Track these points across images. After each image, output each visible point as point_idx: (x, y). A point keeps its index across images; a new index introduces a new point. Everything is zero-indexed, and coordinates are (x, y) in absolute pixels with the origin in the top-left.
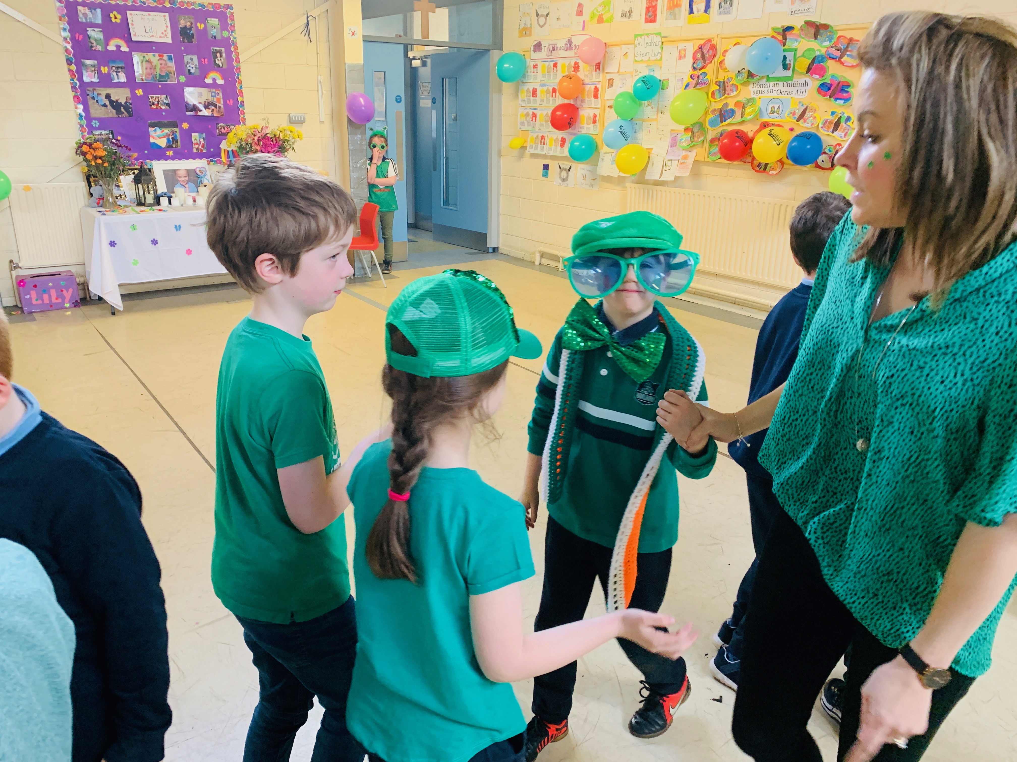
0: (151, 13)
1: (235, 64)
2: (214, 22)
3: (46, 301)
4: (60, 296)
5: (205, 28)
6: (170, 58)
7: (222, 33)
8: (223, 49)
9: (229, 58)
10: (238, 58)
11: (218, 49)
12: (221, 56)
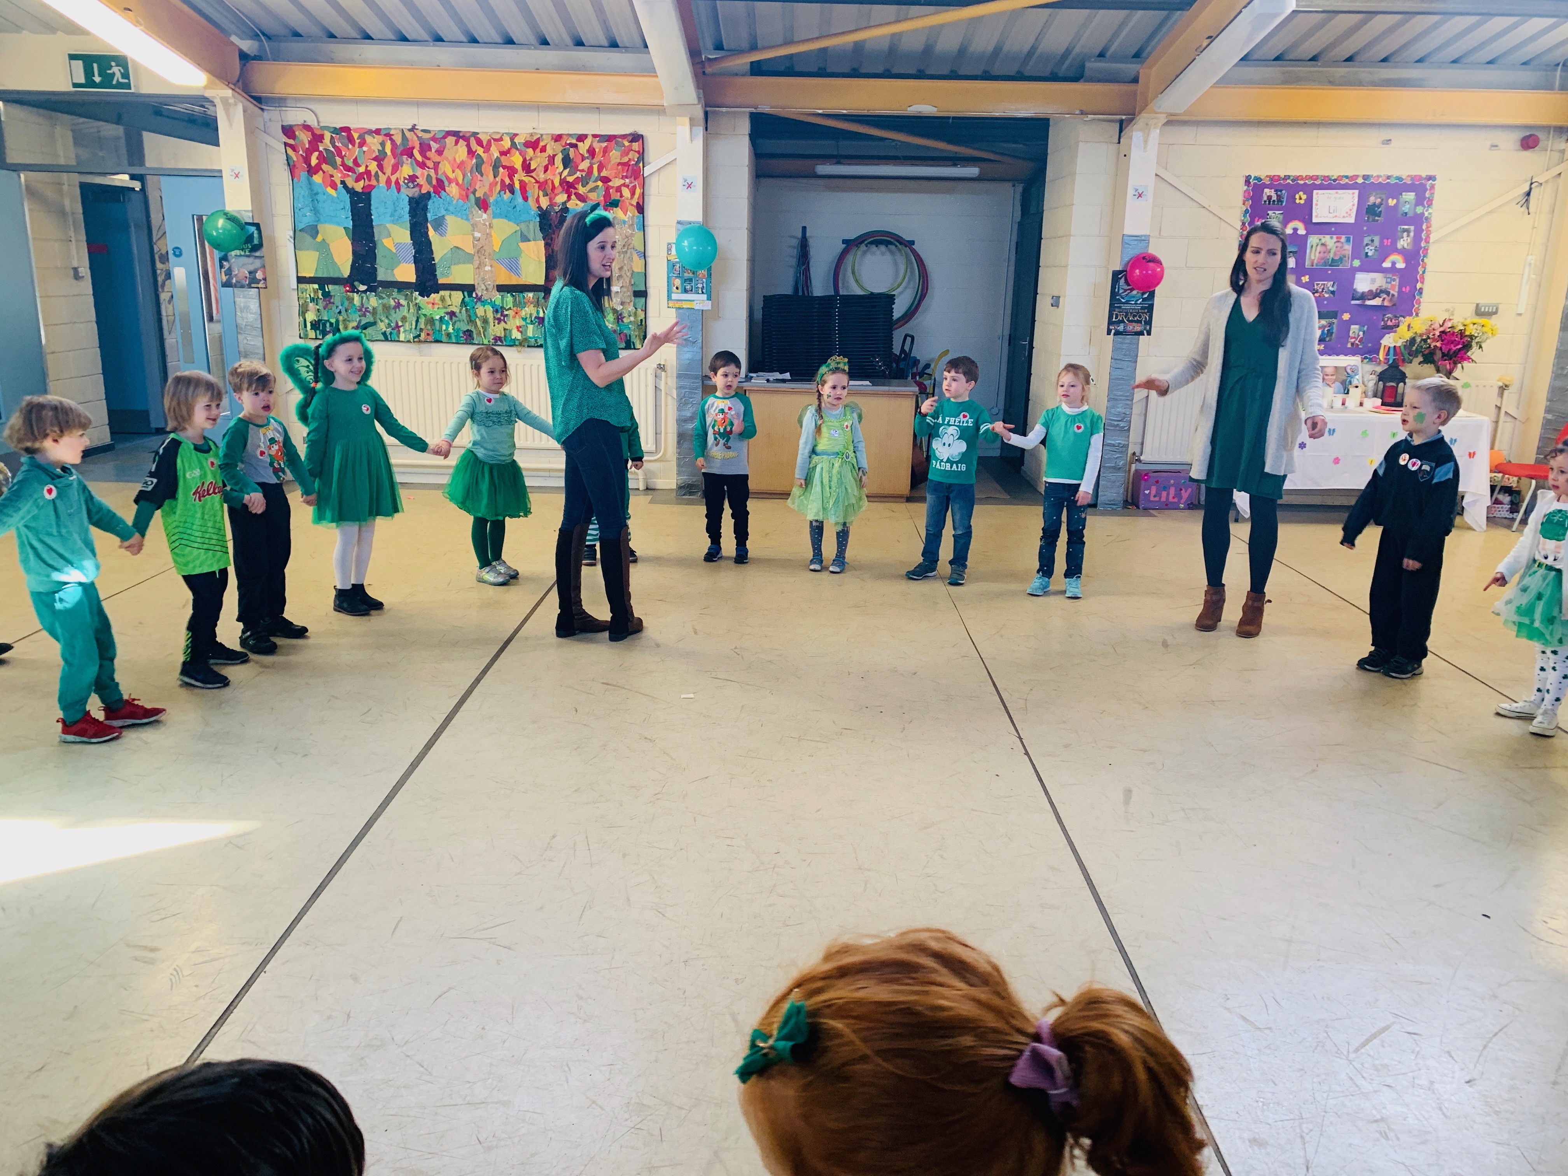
0: (1340, 191)
1: (1423, 244)
2: (1410, 196)
3: (1163, 499)
4: (1178, 495)
5: (1396, 205)
6: (1348, 240)
7: (1415, 209)
8: (1412, 228)
9: (1417, 239)
10: (1428, 237)
11: (1406, 227)
12: (1408, 236)
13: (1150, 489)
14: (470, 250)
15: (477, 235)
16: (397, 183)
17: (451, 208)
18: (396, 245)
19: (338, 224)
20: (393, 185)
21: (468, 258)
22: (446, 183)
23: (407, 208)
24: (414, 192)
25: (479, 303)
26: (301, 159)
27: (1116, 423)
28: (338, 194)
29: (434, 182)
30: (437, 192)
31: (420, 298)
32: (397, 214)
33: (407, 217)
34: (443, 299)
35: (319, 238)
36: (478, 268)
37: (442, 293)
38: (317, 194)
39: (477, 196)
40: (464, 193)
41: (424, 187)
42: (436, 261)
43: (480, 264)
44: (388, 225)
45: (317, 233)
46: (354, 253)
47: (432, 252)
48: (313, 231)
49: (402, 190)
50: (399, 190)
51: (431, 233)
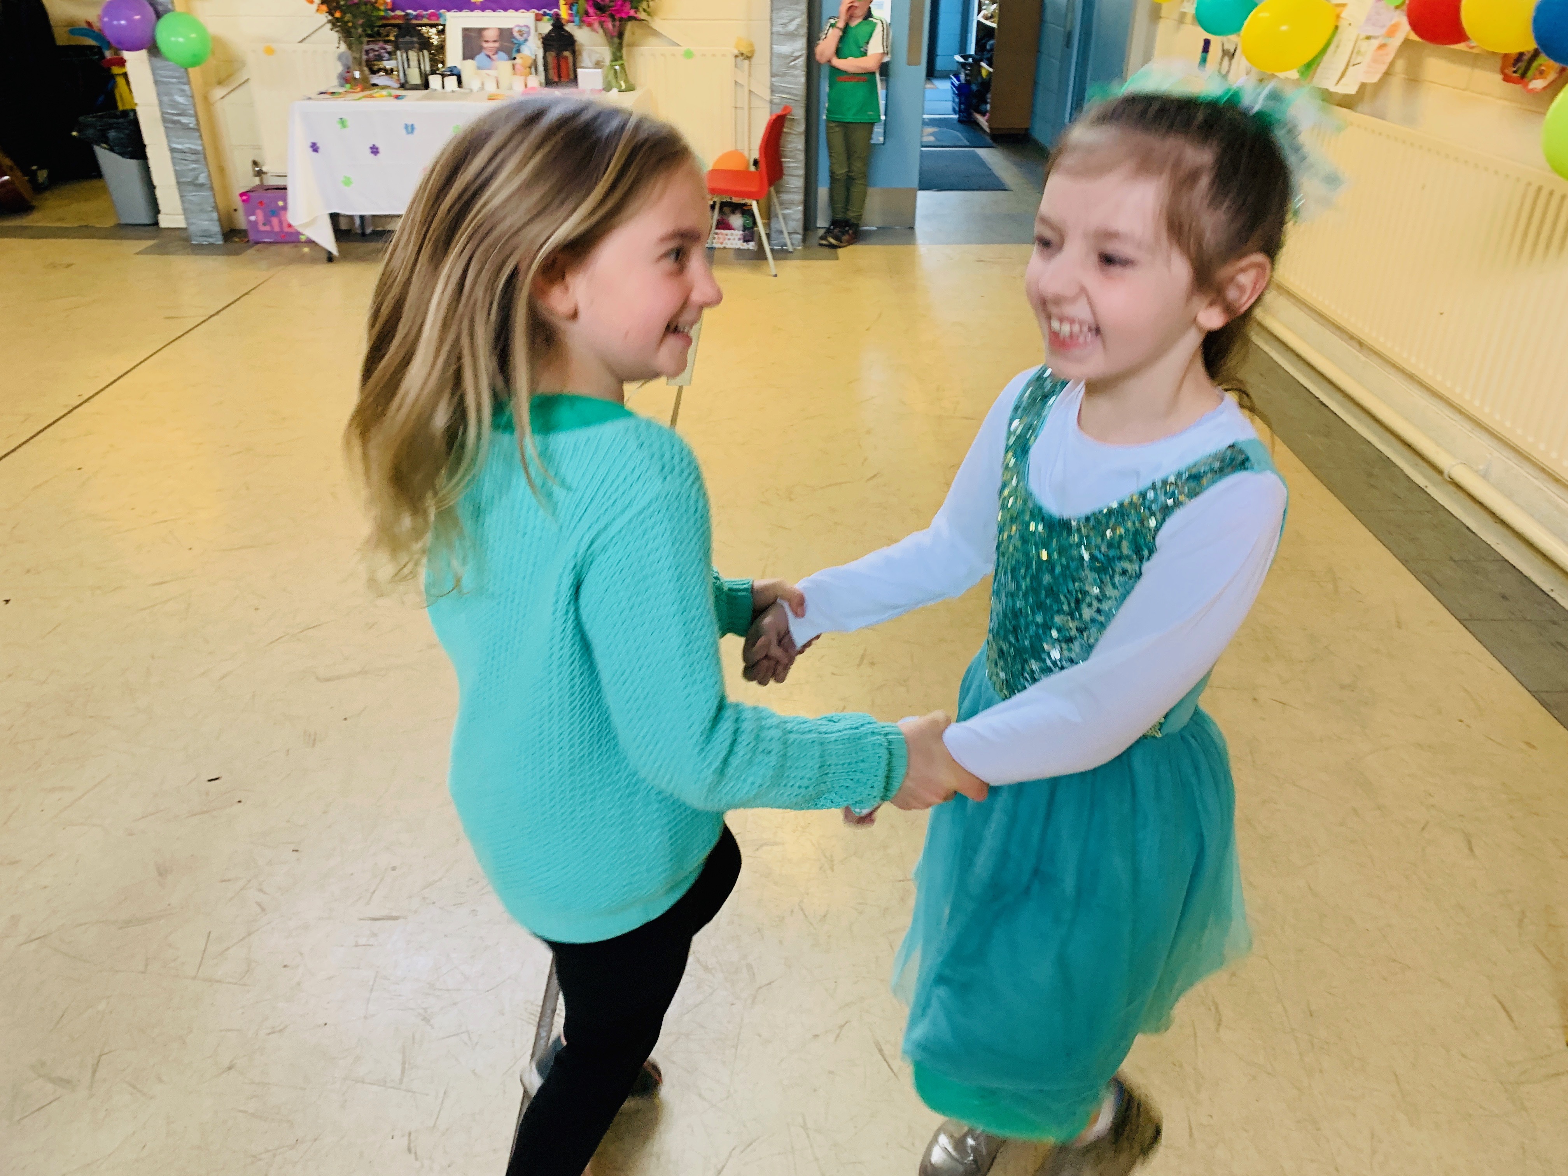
3: (276, 228)
13: (253, 214)
27: (176, 118)
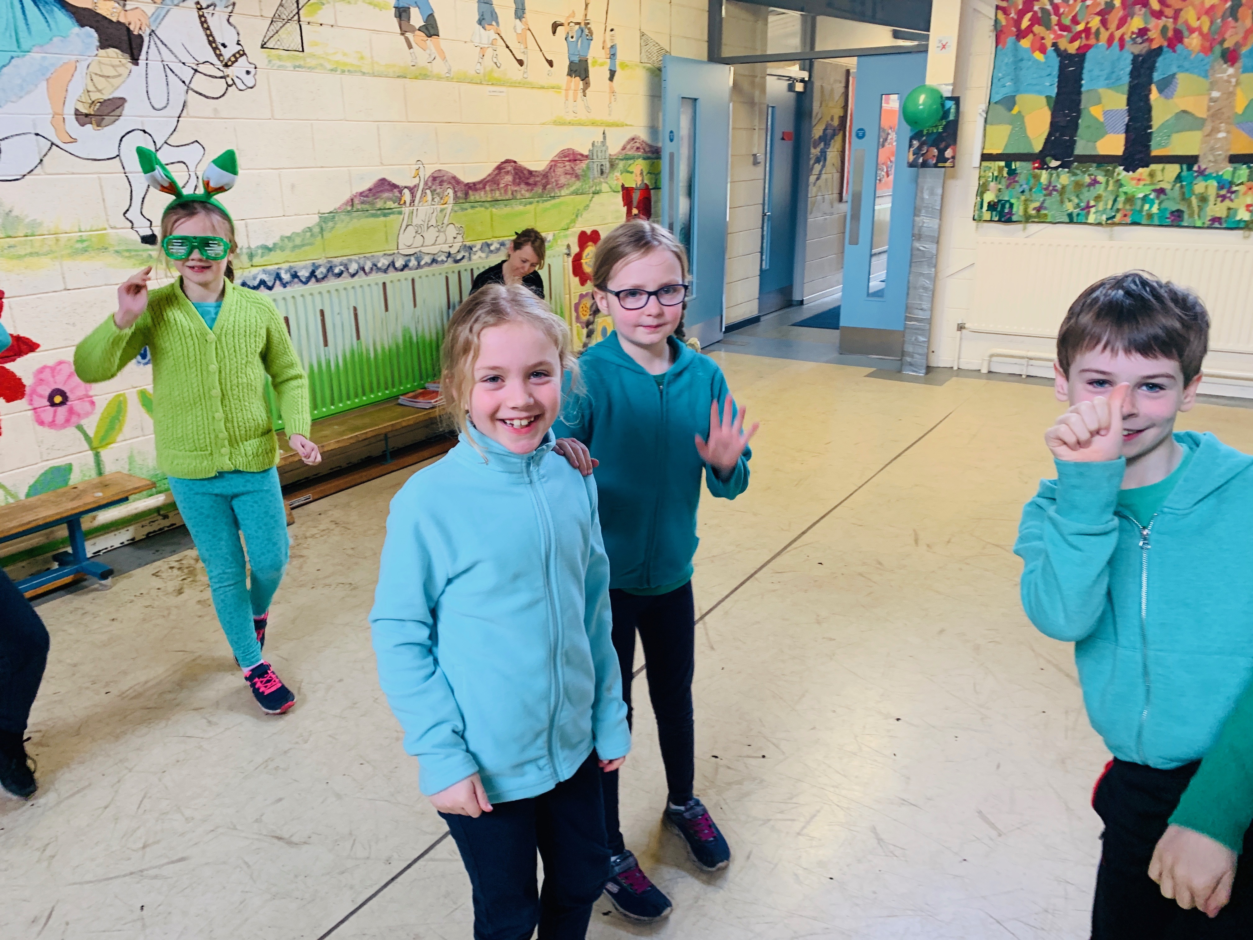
14: (1201, 113)
15: (1215, 94)
16: (1122, 40)
17: (1186, 64)
18: (1105, 113)
19: (1040, 92)
20: (1116, 43)
21: (1196, 123)
22: (1186, 33)
23: (1129, 69)
24: (1141, 48)
25: (1200, 178)
26: (1012, 22)
28: (1046, 58)
29: (1170, 34)
30: (1172, 45)
31: (1125, 173)
32: (1114, 76)
33: (1126, 79)
34: (1152, 175)
35: (1015, 111)
36: (1207, 136)
37: (1153, 167)
38: (1022, 60)
39: (1226, 45)
40: (1207, 44)
41: (1154, 42)
42: (1154, 129)
43: (1212, 131)
44: (1101, 90)
45: (1014, 104)
46: (1052, 124)
47: (1150, 119)
48: (1009, 102)
49: (1129, 46)
50: (1122, 46)
51: (1154, 95)
